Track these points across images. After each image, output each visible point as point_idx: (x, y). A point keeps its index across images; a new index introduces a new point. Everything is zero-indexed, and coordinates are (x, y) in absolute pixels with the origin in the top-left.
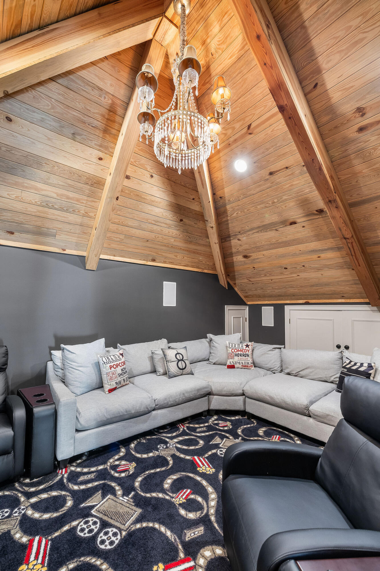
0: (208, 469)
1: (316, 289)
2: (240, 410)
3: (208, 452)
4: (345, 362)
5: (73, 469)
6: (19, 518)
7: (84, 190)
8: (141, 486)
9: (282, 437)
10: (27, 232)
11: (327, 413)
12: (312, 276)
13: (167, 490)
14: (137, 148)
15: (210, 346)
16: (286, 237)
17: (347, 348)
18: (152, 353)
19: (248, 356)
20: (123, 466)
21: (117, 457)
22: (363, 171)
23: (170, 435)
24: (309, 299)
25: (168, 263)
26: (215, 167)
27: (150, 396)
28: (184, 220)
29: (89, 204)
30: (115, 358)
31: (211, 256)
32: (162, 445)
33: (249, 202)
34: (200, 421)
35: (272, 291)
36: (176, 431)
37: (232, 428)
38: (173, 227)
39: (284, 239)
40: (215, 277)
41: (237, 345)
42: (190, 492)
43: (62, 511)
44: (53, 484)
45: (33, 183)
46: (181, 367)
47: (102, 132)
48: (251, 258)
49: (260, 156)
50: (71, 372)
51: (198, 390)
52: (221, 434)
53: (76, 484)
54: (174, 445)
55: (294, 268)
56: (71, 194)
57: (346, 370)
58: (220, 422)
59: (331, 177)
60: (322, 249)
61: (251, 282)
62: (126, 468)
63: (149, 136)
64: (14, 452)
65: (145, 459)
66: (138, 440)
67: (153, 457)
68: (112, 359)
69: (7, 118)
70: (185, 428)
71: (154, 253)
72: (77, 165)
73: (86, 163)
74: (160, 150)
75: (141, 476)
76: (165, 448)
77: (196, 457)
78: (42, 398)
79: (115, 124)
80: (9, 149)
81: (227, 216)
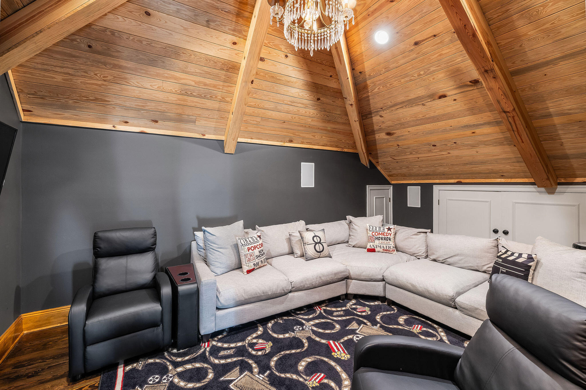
0: (343, 354)
1: (470, 168)
2: (380, 296)
3: (344, 337)
4: (501, 251)
5: (214, 343)
6: (167, 384)
7: (220, 76)
8: (276, 365)
9: (424, 327)
10: (170, 120)
11: (476, 306)
12: (466, 153)
13: (301, 372)
14: (270, 29)
15: (350, 228)
16: (434, 112)
17: (506, 233)
18: (290, 235)
19: (390, 239)
20: (260, 344)
21: (254, 335)
22: (529, 33)
23: (306, 317)
24: (461, 179)
25: (306, 143)
26: (354, 40)
27: (286, 278)
28: (321, 99)
29: (226, 89)
30: (253, 240)
31: (350, 134)
32: (298, 327)
33: (391, 76)
34: (338, 305)
35: (419, 170)
36: (313, 313)
37: (370, 314)
38: (310, 106)
39: (432, 114)
40: (356, 156)
41: (378, 228)
42: (323, 376)
43: (203, 382)
44: (197, 356)
45: (172, 73)
46: (318, 250)
47: (235, 16)
48: (395, 135)
49: (403, 25)
50: (212, 253)
51: (336, 274)
52: (359, 319)
53: (217, 358)
54: (310, 328)
55: (444, 145)
56: (208, 81)
57: (501, 261)
58: (358, 307)
59: (488, 44)
60: (477, 124)
61: (395, 161)
62: (263, 346)
63: (279, 19)
64: (162, 325)
65: (281, 339)
66: (276, 320)
67: (289, 338)
68: (250, 241)
69: (146, 12)
70: (322, 311)
71: (291, 134)
72: (212, 51)
73: (221, 49)
74: (291, 33)
75: (277, 356)
76: (302, 330)
77: (331, 342)
78: (186, 277)
79: (248, 6)
80: (149, 43)
81: (368, 92)
